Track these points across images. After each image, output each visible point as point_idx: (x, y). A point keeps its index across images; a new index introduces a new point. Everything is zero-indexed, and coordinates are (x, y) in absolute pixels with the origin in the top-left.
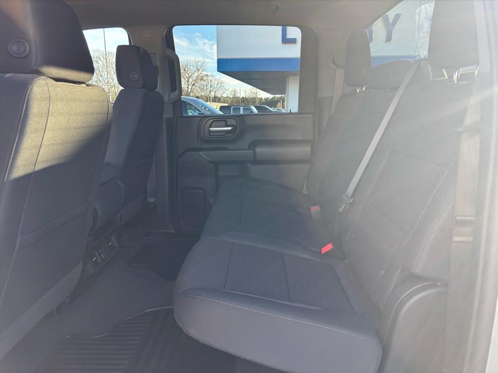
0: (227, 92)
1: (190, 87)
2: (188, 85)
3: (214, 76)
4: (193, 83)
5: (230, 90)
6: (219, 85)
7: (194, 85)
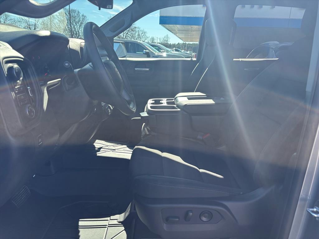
0: (148, 39)
1: (125, 35)
2: (124, 34)
3: (140, 28)
4: (127, 32)
5: (150, 38)
6: (143, 34)
7: (127, 33)
